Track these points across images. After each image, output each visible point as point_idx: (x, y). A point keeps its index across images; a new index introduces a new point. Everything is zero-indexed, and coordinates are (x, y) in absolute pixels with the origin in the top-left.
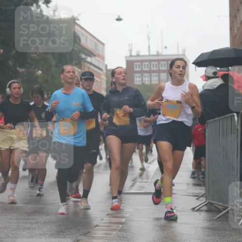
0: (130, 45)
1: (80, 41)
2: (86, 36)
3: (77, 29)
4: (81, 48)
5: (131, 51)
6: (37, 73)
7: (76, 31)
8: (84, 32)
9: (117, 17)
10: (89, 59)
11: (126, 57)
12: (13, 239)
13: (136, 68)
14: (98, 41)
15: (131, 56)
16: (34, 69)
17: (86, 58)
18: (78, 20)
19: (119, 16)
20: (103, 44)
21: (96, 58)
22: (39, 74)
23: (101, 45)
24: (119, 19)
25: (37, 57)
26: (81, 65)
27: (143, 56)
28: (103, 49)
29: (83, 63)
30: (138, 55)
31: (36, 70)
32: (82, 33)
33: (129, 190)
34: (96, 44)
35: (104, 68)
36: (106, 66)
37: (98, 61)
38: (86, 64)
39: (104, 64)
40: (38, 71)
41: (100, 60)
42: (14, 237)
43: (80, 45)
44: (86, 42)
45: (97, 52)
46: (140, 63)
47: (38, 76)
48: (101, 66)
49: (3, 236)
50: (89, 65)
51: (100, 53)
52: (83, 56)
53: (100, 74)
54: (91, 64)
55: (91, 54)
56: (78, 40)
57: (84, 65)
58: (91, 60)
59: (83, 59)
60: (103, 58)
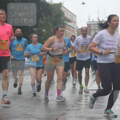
0: (89, 16)
1: (64, 14)
2: (67, 12)
3: (62, 9)
4: (64, 18)
5: (89, 19)
6: (43, 31)
7: (62, 10)
8: (66, 10)
9: (82, 3)
10: (69, 24)
11: (87, 22)
12: (32, 112)
13: (92, 28)
14: (73, 14)
15: (90, 22)
16: (42, 29)
17: (67, 23)
18: (63, 4)
19: (83, 2)
20: (76, 16)
21: (72, 23)
22: (44, 31)
23: (74, 17)
24: (83, 4)
25: (43, 23)
26: (65, 27)
27: (95, 22)
28: (76, 18)
29: (65, 25)
30: (93, 21)
31: (43, 29)
32: (65, 11)
33: (89, 88)
34: (72, 16)
35: (76, 28)
36: (77, 27)
37: (73, 24)
38: (67, 26)
39: (76, 26)
40: (43, 30)
41: (74, 24)
42: (33, 112)
43: (64, 16)
44: (67, 15)
45: (73, 20)
46: (94, 25)
47: (43, 32)
48: (74, 27)
49: (27, 111)
50: (69, 27)
51: (74, 20)
52: (66, 22)
53: (74, 31)
54: (70, 26)
55: (69, 21)
56: (63, 14)
57: (66, 26)
58: (70, 24)
59: (65, 23)
60: (75, 23)
